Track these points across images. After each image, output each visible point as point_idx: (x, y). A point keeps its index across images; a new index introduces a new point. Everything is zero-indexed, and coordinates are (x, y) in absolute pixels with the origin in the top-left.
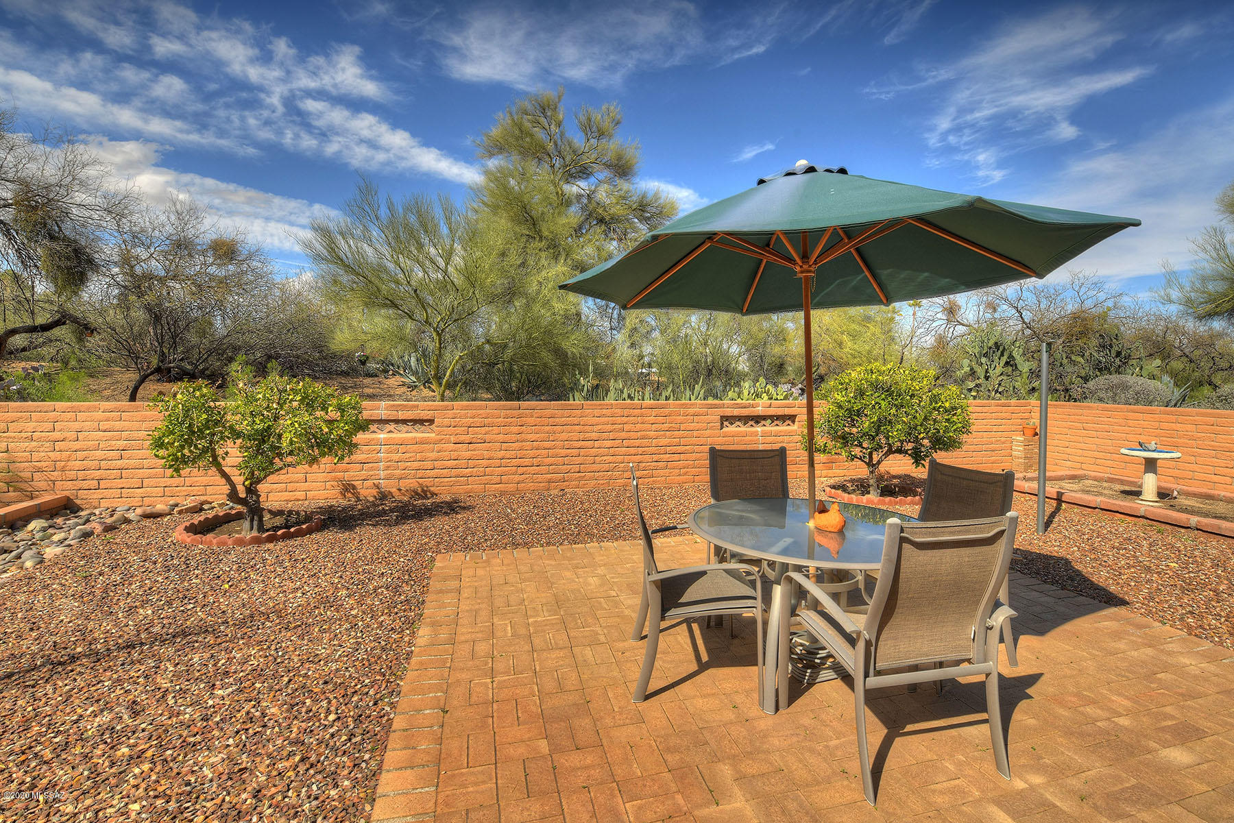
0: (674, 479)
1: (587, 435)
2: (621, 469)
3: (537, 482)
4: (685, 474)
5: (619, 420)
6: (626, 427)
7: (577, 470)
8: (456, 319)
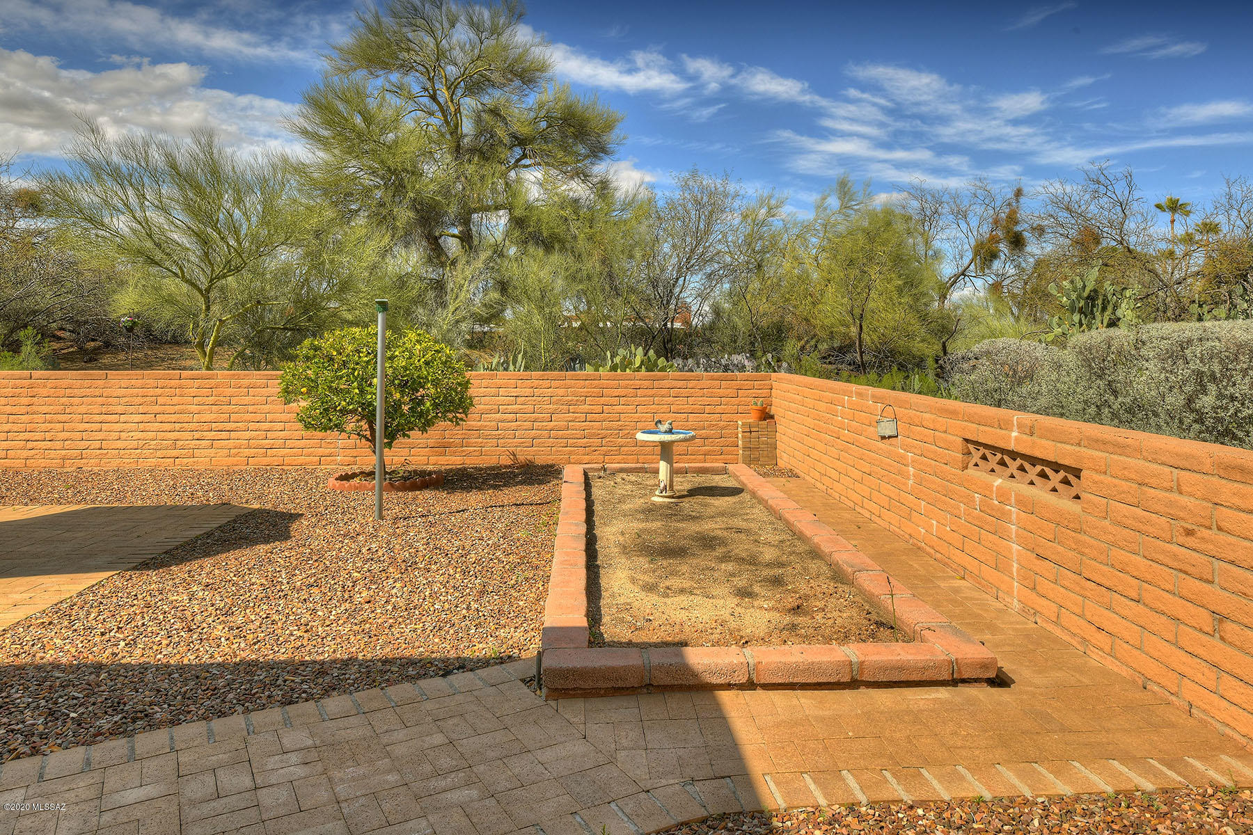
0: (222, 460)
1: (111, 408)
2: (152, 447)
3: (49, 459)
4: (236, 455)
5: (151, 392)
6: (160, 400)
7: (98, 446)
8: (224, 276)
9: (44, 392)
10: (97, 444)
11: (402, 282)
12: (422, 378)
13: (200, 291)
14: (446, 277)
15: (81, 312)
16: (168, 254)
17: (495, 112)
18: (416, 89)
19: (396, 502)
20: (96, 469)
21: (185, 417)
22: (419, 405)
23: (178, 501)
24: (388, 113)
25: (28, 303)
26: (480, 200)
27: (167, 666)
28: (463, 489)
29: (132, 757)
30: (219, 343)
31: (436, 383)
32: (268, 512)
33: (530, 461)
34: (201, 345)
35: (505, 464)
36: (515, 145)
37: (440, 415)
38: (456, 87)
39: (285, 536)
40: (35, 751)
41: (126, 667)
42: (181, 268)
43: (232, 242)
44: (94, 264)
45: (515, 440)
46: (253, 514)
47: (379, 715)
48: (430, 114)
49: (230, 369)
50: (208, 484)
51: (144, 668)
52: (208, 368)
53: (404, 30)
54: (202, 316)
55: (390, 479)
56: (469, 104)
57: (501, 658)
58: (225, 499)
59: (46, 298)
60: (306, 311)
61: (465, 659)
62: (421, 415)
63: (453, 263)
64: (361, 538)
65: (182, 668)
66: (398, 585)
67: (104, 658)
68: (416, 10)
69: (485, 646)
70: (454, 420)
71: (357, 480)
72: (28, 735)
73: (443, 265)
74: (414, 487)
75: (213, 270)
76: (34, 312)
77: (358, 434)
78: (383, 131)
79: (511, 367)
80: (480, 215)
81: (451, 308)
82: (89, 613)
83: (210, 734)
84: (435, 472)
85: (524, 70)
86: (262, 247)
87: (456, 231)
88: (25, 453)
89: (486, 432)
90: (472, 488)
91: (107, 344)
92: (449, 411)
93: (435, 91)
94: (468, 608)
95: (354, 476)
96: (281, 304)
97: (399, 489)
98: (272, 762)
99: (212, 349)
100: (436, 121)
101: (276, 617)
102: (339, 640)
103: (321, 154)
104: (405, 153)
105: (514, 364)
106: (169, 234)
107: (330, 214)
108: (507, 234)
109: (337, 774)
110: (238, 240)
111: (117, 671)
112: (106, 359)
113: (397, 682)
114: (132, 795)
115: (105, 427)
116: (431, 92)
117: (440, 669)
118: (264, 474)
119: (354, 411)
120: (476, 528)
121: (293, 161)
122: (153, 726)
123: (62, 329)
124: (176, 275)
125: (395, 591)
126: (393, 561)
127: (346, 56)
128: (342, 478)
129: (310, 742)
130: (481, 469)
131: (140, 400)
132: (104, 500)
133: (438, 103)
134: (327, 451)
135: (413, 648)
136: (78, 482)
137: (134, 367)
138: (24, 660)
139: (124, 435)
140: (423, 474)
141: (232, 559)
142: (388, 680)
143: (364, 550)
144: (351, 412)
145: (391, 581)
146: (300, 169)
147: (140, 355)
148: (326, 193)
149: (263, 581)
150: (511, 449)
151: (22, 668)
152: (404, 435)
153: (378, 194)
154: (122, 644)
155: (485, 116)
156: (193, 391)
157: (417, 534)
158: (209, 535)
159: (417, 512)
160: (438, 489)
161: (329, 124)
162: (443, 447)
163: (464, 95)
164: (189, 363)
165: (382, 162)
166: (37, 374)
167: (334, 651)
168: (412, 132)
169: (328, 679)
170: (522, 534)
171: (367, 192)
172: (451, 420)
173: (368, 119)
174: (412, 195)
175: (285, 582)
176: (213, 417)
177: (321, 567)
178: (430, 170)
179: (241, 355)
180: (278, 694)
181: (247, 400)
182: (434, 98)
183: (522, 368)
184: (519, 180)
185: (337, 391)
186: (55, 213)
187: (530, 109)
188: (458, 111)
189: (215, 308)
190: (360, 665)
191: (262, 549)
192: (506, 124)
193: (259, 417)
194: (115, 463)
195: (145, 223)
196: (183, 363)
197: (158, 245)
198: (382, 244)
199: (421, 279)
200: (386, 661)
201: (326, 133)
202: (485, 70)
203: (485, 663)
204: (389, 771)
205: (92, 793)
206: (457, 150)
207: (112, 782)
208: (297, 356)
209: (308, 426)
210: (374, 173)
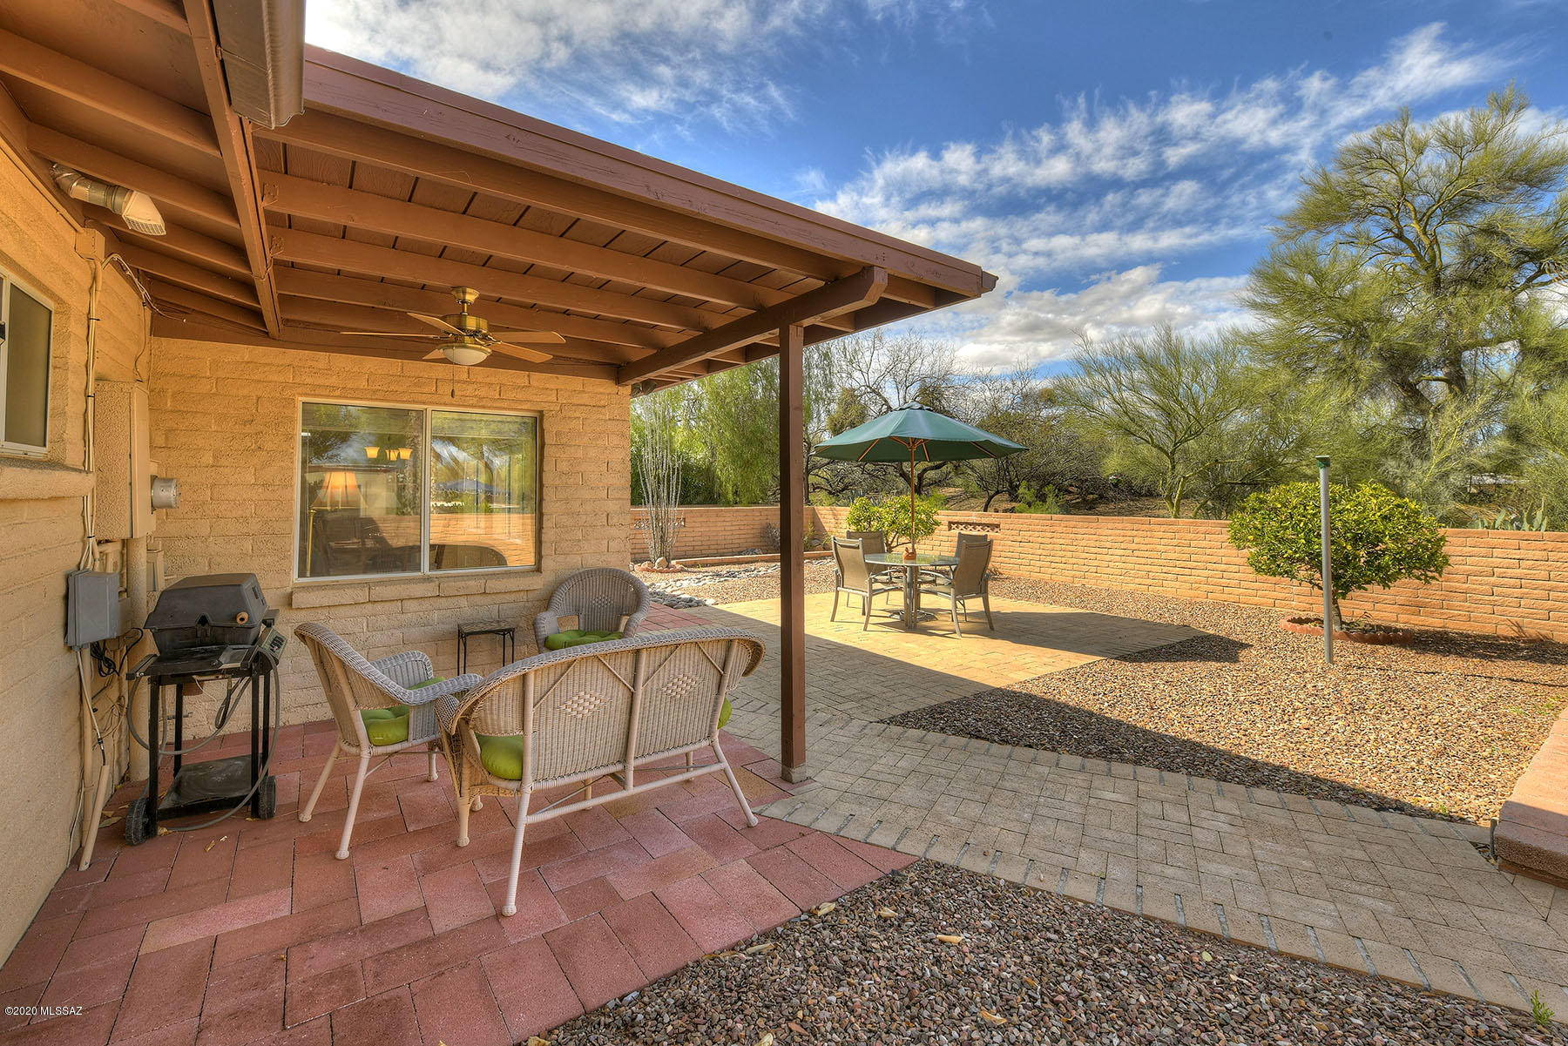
0: (1185, 591)
1: (1102, 543)
2: (1131, 575)
3: (1065, 576)
4: (1197, 589)
5: (1129, 533)
6: (1136, 540)
8: (1186, 440)
9: (1059, 529)
10: (1094, 569)
11: (1370, 436)
12: (1379, 533)
13: (1167, 453)
14: (1428, 425)
15: (1083, 473)
16: (1140, 426)
17: (1489, 231)
18: (1376, 232)
19: (1350, 652)
20: (1094, 587)
21: (1154, 554)
22: (1376, 558)
23: (1149, 618)
24: (1343, 265)
25: (1050, 469)
26: (1473, 334)
27: (1135, 727)
28: (1437, 651)
29: (1109, 773)
30: (1184, 496)
31: (1396, 538)
32: (1222, 638)
33: (1545, 637)
34: (1169, 498)
35: (1505, 634)
36: (1524, 262)
37: (1403, 571)
38: (1430, 217)
39: (1234, 659)
40: (1054, 750)
41: (1108, 719)
42: (1150, 436)
43: (1191, 411)
44: (1089, 437)
45: (1520, 609)
46: (1208, 637)
47: (1303, 816)
48: (1395, 254)
49: (1195, 517)
50: (1174, 608)
51: (1120, 723)
52: (1176, 517)
53: (1358, 177)
54: (1170, 474)
55: (1348, 629)
56: (1449, 231)
57: (1451, 817)
58: (1186, 623)
59: (1061, 464)
60: (1262, 467)
61: (1405, 804)
62: (1379, 568)
63: (1438, 409)
64: (1307, 675)
65: (1145, 732)
66: (1340, 723)
67: (1095, 709)
68: (1370, 153)
69: (1431, 800)
70: (1423, 577)
71: (1311, 625)
72: (1051, 739)
73: (1423, 413)
74: (1374, 641)
75: (1176, 436)
76: (1054, 474)
77: (1310, 582)
78: (1338, 285)
79: (1526, 526)
80: (1473, 352)
81: (1436, 459)
82: (1086, 680)
83: (1161, 779)
84: (1403, 630)
85: (1530, 171)
86: (1218, 413)
87: (1440, 374)
88: (1050, 571)
89: (1475, 597)
90: (1450, 652)
91: (1101, 497)
92: (1415, 567)
93: (1400, 229)
94: (1419, 762)
95: (1308, 621)
96: (1240, 461)
97: (1355, 640)
98: (1205, 814)
99: (1179, 501)
100: (1408, 258)
101: (1219, 718)
102: (1273, 750)
103: (1273, 321)
104: (1366, 302)
105: (1530, 522)
106: (1141, 410)
107: (1285, 376)
108: (1518, 369)
109: (1257, 842)
110: (1196, 410)
111: (1102, 720)
112: (1101, 508)
113: (1325, 798)
114: (1109, 796)
115: (1099, 557)
116: (1396, 231)
117: (1374, 803)
118: (1222, 607)
119: (1300, 560)
120: (1447, 693)
121: (1245, 332)
122: (1123, 760)
123: (1071, 485)
124: (1148, 442)
125: (1335, 727)
126: (1339, 701)
127: (1293, 222)
128: (1293, 621)
129: (1238, 813)
130: (1468, 636)
131: (1121, 539)
132: (1099, 609)
133: (1407, 241)
134: (1282, 595)
135: (1347, 777)
136: (1082, 595)
137: (1120, 514)
138: (1048, 696)
139: (1111, 564)
140: (1387, 629)
141: (1188, 668)
142: (1316, 794)
143: (1309, 686)
144: (1299, 560)
145: (1334, 717)
146: (1251, 340)
147: (1125, 505)
148: (1277, 357)
149: (1212, 689)
150: (1514, 620)
151: (1048, 701)
152: (1360, 588)
153: (1336, 348)
154: (1106, 704)
155: (1475, 239)
156: (1161, 534)
157: (1372, 684)
158: (1172, 647)
159: (1375, 664)
160: (1405, 647)
161: (1277, 291)
162: (1417, 607)
163: (1442, 223)
164: (1162, 512)
165: (1338, 315)
166: (1055, 516)
167: (1267, 757)
168: (1373, 278)
169: (1258, 774)
170: (1512, 711)
171: (1322, 349)
172: (1418, 578)
173: (1320, 277)
174: (1377, 344)
175: (1230, 694)
176: (1176, 555)
177: (1264, 691)
178: (1401, 312)
179: (1204, 506)
180: (1215, 771)
181: (1204, 543)
182: (1400, 236)
183: (1543, 528)
184: (1534, 302)
185: (1281, 541)
186: (1063, 403)
187: (1547, 214)
188: (1435, 242)
189: (1179, 468)
190: (1290, 774)
191: (1214, 665)
192: (1508, 240)
193: (1215, 559)
194: (1105, 585)
195: (1121, 403)
196: (1157, 512)
197: (1133, 420)
198: (1344, 398)
199: (1397, 429)
200: (1316, 779)
201: (1275, 301)
202: (1470, 187)
203: (1431, 815)
204: (1306, 859)
205: (1085, 785)
206: (1437, 284)
207: (1096, 783)
208: (1245, 508)
209: (1259, 570)
210: (1330, 329)
